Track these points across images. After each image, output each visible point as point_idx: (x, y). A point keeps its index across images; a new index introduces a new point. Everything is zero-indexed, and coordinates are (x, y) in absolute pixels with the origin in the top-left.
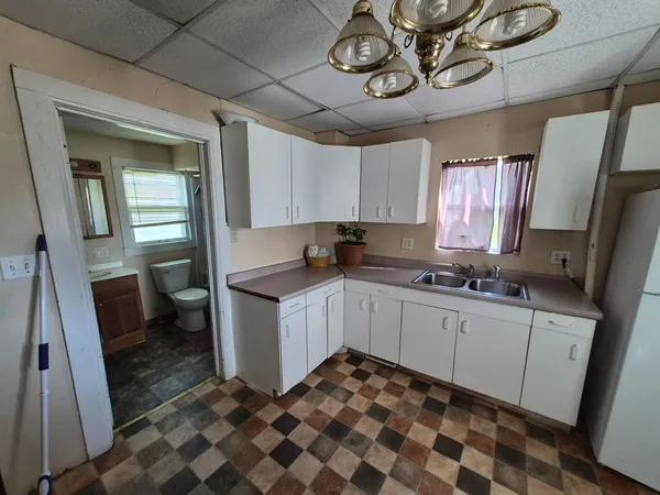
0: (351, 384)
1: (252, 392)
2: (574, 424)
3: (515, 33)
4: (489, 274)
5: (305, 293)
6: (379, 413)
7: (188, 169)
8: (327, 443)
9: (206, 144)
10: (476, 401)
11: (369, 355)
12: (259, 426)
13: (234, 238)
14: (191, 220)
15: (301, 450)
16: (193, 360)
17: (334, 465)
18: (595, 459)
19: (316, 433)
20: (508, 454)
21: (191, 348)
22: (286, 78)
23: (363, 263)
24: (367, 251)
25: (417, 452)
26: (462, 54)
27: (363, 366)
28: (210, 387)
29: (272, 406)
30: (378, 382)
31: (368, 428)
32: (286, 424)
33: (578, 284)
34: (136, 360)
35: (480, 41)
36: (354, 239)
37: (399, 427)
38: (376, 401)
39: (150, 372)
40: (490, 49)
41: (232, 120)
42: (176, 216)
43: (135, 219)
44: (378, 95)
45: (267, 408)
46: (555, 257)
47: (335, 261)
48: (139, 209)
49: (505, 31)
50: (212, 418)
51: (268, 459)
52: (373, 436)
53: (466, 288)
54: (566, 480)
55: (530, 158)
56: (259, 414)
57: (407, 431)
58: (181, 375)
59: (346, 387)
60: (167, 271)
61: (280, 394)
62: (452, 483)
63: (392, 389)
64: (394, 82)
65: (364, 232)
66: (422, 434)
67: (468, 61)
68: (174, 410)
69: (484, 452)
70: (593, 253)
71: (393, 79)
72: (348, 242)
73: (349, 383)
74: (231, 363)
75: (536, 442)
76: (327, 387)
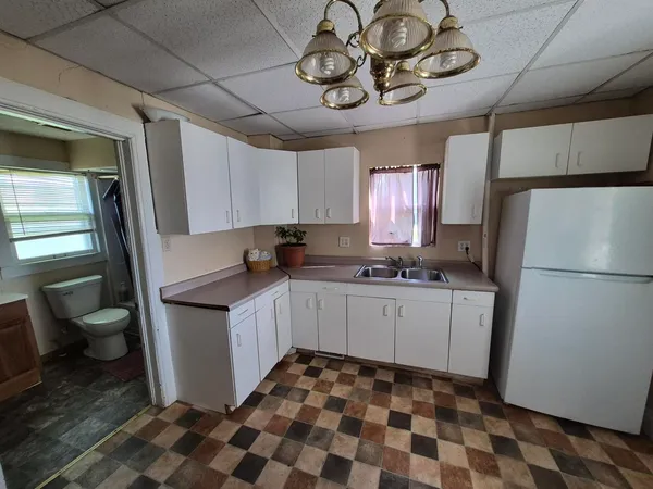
0: (306, 383)
1: (200, 414)
2: (486, 377)
3: (448, 68)
4: (414, 264)
5: (254, 298)
6: (336, 404)
7: (92, 169)
8: (291, 446)
9: (126, 142)
10: (414, 375)
11: (319, 352)
12: (214, 447)
13: (166, 246)
14: (98, 230)
15: (266, 460)
16: (117, 392)
17: (303, 466)
18: (503, 400)
19: (278, 439)
20: (445, 414)
21: (112, 379)
22: (224, 79)
23: (304, 264)
24: (307, 252)
25: (375, 431)
26: (405, 79)
27: (313, 363)
28: (144, 419)
29: (226, 422)
30: (330, 375)
31: (329, 421)
32: (244, 438)
33: (478, 266)
34: (30, 409)
35: (422, 70)
36: (294, 241)
37: (356, 413)
38: (332, 394)
39: (55, 419)
40: (430, 78)
41: (159, 117)
42: (76, 225)
43: (16, 230)
44: (332, 105)
45: (220, 426)
46: (461, 245)
47: (276, 264)
48: (21, 218)
49: (441, 65)
50: (156, 453)
51: (232, 479)
52: (334, 427)
53: (399, 278)
54: (487, 423)
55: (436, 166)
56: (212, 435)
57: (364, 414)
58: (102, 413)
59: (300, 386)
60: (69, 292)
61: (232, 409)
62: (408, 450)
63: (343, 379)
64: (348, 96)
65: (304, 233)
66: (376, 415)
67: (409, 85)
68: (100, 456)
69: (428, 417)
70: (485, 240)
71: (346, 93)
72: (289, 244)
73: (302, 382)
74: (169, 386)
75: (463, 398)
76: (281, 391)
